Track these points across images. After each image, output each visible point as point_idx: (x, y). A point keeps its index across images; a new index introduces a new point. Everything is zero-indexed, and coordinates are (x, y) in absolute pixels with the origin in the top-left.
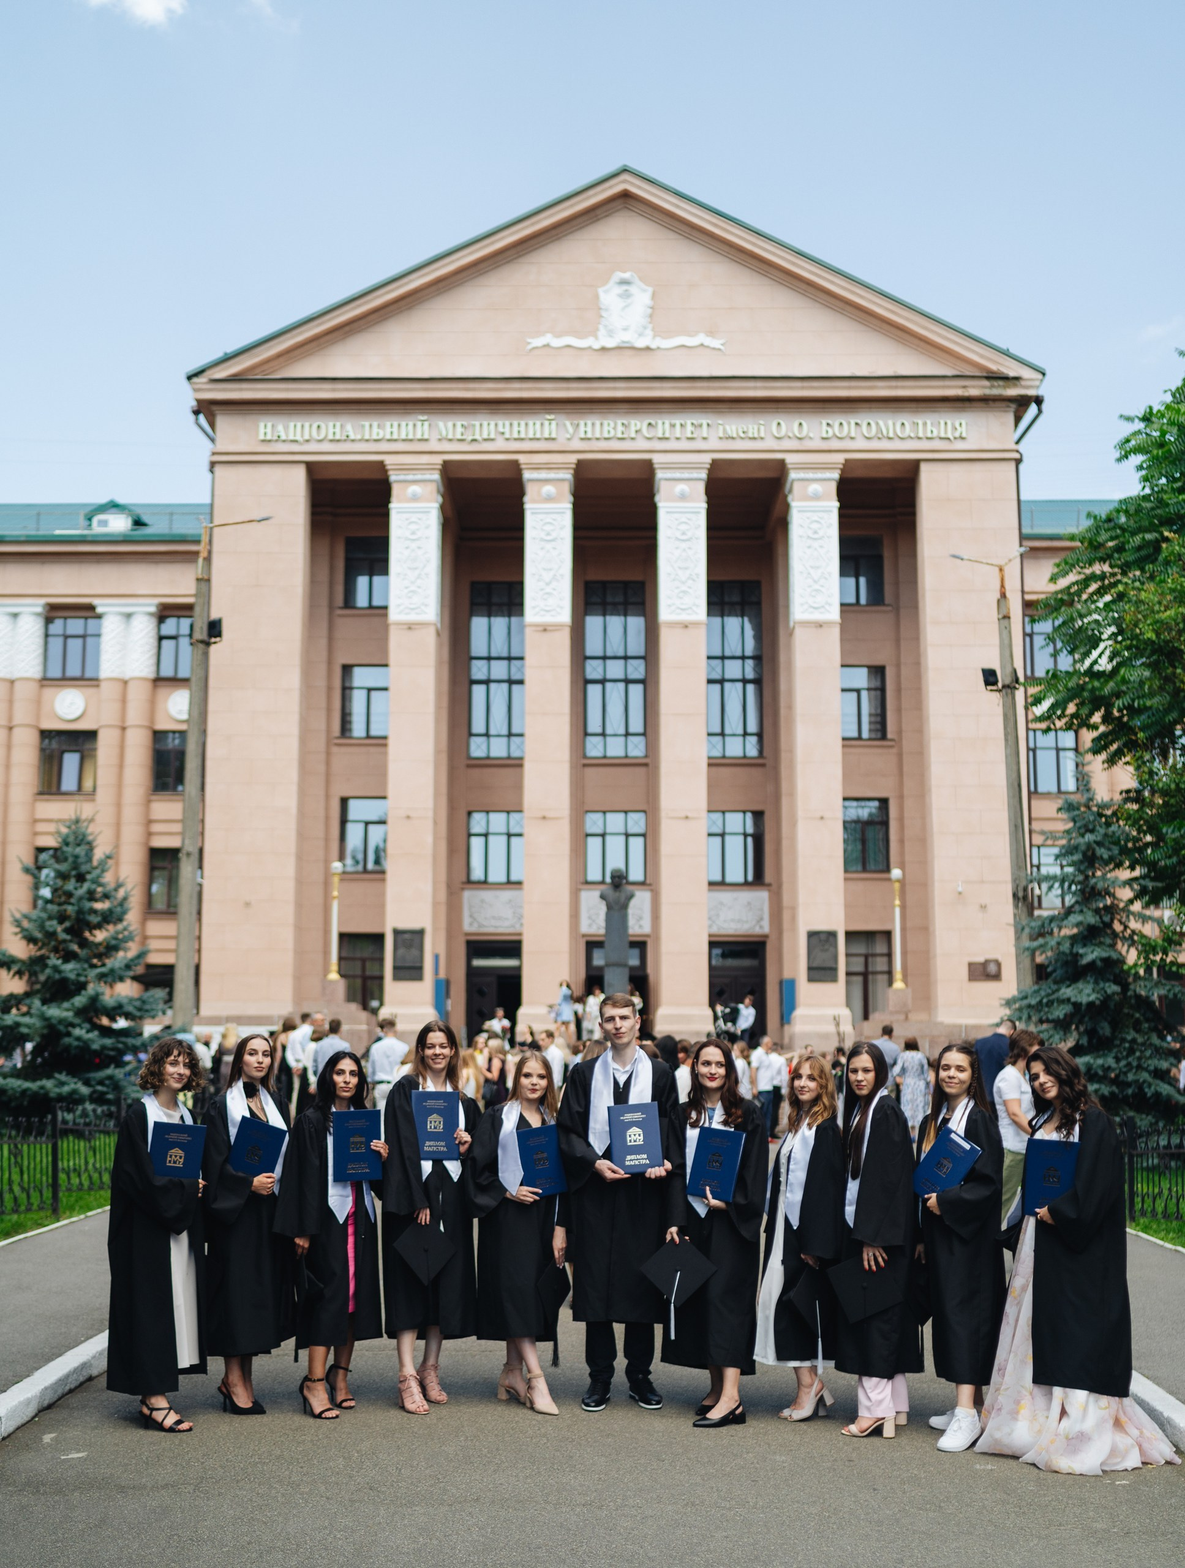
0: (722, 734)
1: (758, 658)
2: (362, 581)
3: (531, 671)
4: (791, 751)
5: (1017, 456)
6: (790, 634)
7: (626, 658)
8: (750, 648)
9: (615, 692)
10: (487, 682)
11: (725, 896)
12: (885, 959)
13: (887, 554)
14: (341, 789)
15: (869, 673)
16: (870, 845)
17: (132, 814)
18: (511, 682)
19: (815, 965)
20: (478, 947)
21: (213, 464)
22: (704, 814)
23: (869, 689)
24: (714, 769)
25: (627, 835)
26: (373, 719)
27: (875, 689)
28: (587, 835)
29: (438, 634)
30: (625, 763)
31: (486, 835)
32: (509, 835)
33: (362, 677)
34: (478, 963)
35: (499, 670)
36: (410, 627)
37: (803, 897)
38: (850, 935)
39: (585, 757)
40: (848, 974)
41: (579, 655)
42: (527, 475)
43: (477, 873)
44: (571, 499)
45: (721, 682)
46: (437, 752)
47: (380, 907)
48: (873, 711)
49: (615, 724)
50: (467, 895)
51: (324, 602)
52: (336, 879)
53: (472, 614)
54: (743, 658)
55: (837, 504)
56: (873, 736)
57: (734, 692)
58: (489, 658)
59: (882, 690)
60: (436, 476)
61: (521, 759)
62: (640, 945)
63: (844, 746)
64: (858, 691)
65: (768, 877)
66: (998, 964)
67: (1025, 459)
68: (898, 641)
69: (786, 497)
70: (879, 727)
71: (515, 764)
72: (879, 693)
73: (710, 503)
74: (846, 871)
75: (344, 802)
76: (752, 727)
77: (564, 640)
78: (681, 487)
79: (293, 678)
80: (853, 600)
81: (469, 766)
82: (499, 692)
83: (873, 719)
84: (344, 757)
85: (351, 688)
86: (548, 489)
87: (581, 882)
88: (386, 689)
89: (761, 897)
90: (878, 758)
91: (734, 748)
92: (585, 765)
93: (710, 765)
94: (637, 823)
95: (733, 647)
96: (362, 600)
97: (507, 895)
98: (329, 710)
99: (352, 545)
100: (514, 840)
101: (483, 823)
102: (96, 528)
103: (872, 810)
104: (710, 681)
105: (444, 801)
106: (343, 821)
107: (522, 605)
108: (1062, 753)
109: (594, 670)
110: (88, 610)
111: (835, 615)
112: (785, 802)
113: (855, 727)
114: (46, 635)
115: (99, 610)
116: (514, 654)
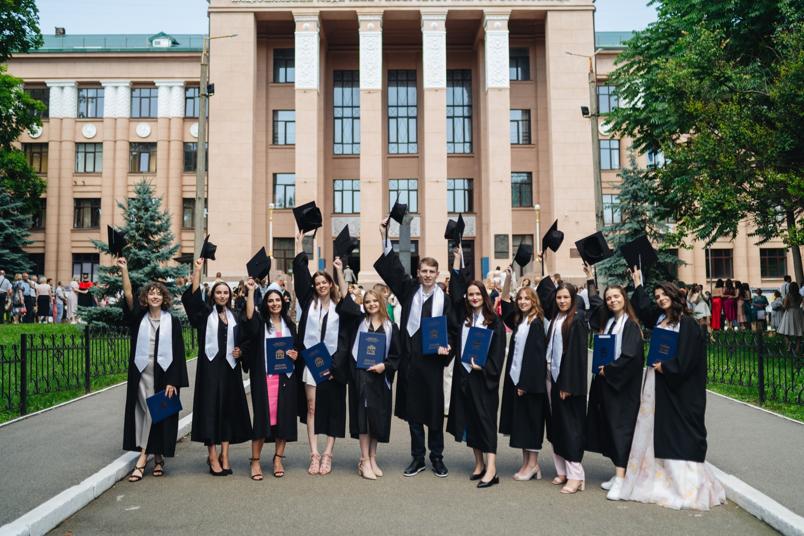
0: (453, 142)
1: (470, 106)
2: (282, 70)
3: (363, 113)
4: (486, 150)
5: (593, 8)
6: (486, 94)
7: (408, 106)
8: (466, 102)
9: (403, 123)
10: (342, 118)
13: (531, 56)
14: (273, 169)
15: (522, 113)
16: (524, 194)
17: (174, 182)
18: (353, 118)
19: (498, 251)
21: (209, 13)
22: (446, 180)
23: (522, 121)
24: (450, 159)
25: (409, 191)
26: (288, 136)
27: (526, 120)
28: (390, 191)
29: (318, 95)
30: (408, 156)
31: (342, 191)
32: (353, 191)
33: (282, 116)
35: (347, 112)
36: (305, 91)
37: (492, 218)
38: (514, 236)
39: (389, 153)
41: (386, 106)
42: (360, 18)
43: (338, 210)
44: (381, 29)
45: (453, 117)
46: (319, 151)
47: (292, 225)
48: (525, 131)
49: (403, 138)
50: (334, 219)
51: (264, 80)
52: (271, 211)
53: (334, 87)
54: (463, 106)
55: (508, 32)
56: (525, 142)
57: (459, 122)
58: (343, 107)
59: (529, 121)
60: (317, 18)
61: (359, 154)
62: (415, 242)
63: (511, 147)
64: (518, 121)
65: (475, 209)
67: (597, 10)
68: (536, 98)
69: (484, 28)
70: (527, 138)
71: (356, 157)
72: (527, 122)
73: (447, 31)
74: (512, 207)
75: (275, 175)
76: (467, 139)
77: (378, 97)
78: (434, 24)
79: (250, 116)
80: (515, 78)
81: (333, 158)
82: (347, 123)
83: (525, 135)
84: (274, 154)
85: (278, 121)
86: (371, 25)
87: (387, 213)
88: (294, 121)
89: (471, 219)
90: (527, 153)
91: (459, 149)
92: (388, 157)
93: (448, 157)
94: (413, 184)
95: (458, 101)
96: (282, 79)
97: (352, 218)
98: (267, 132)
99: (277, 52)
100: (355, 193)
101: (341, 185)
102: (155, 46)
103: (524, 177)
104: (448, 117)
105: (322, 174)
106: (275, 185)
107: (358, 81)
108: (612, 151)
109: (392, 112)
110: (151, 85)
111: (507, 84)
112: (483, 174)
113: (516, 138)
114: (132, 97)
115: (157, 85)
116: (355, 105)
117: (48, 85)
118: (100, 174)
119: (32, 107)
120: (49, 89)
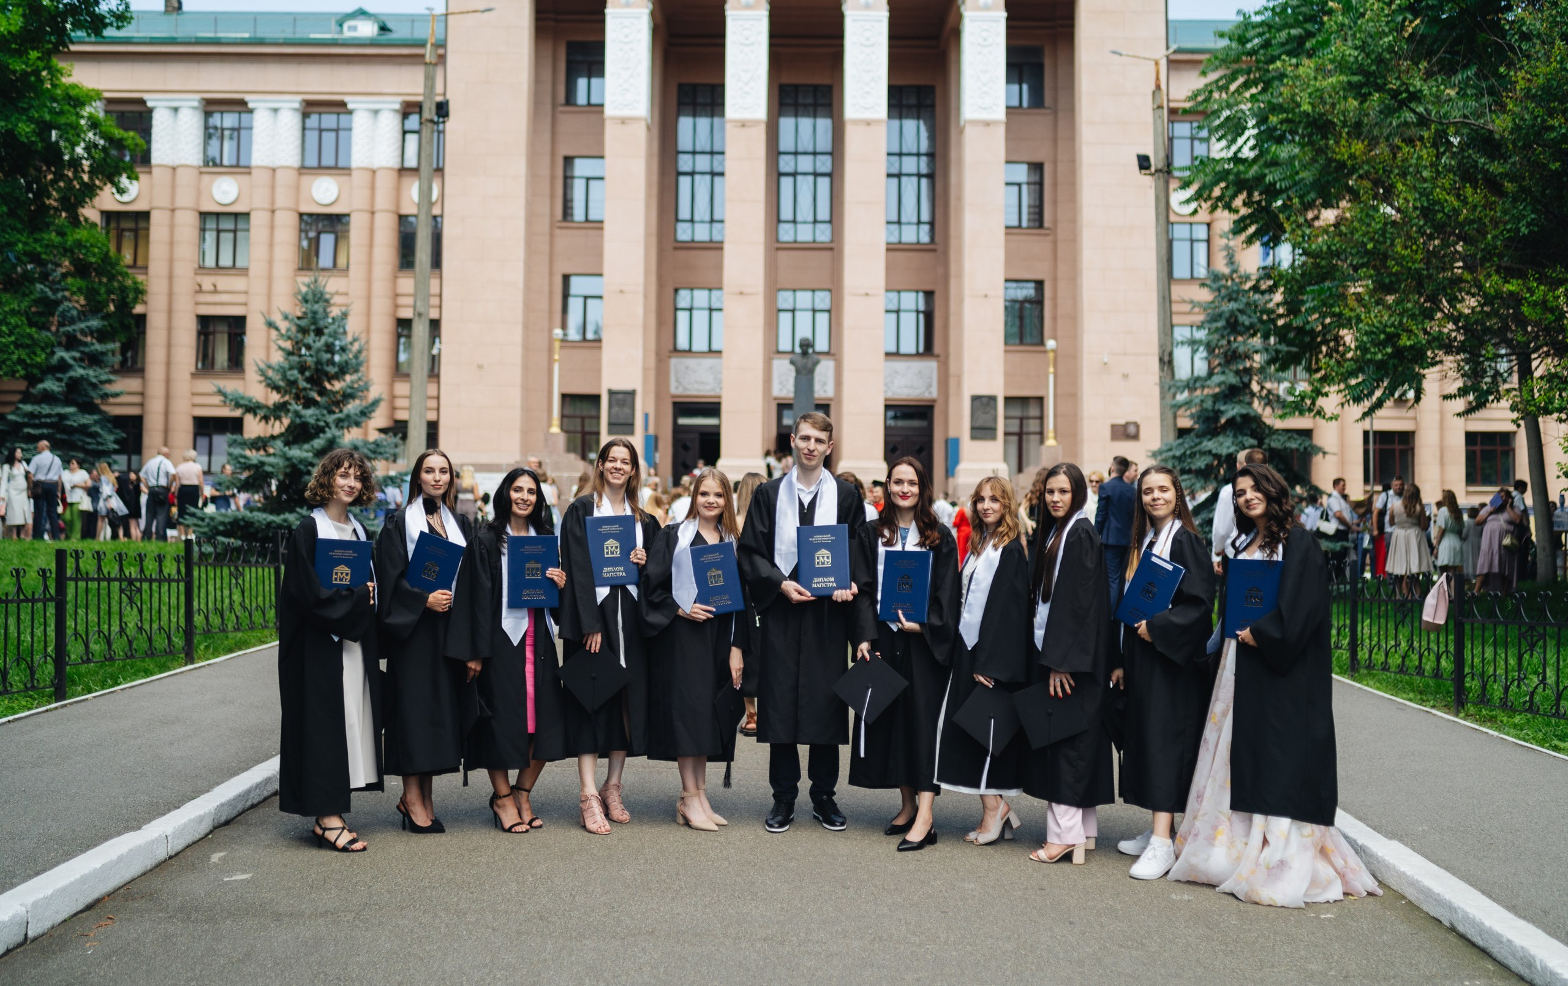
0: (899, 222)
1: (931, 155)
2: (582, 83)
3: (731, 164)
4: (960, 237)
6: (961, 131)
7: (815, 153)
8: (924, 146)
9: (805, 184)
10: (692, 174)
11: (899, 365)
12: (1037, 421)
13: (1047, 62)
14: (563, 268)
15: (1029, 169)
16: (1027, 321)
17: (381, 287)
18: (713, 174)
19: (978, 424)
20: (683, 408)
22: (882, 291)
23: (1028, 183)
24: (892, 254)
25: (814, 311)
26: (591, 204)
27: (1035, 183)
28: (779, 310)
29: (649, 128)
30: (813, 247)
31: (691, 310)
32: (711, 310)
33: (582, 168)
34: (683, 421)
35: (703, 163)
36: (623, 121)
37: (967, 365)
38: (1008, 400)
39: (778, 241)
40: (1006, 434)
41: (774, 152)
43: (682, 342)
44: (768, 6)
45: (899, 176)
46: (647, 235)
47: (598, 371)
48: (1032, 203)
49: (805, 212)
50: (674, 362)
51: (548, 99)
52: (557, 345)
53: (678, 115)
54: (918, 155)
55: (1004, 14)
56: (1032, 224)
57: (909, 185)
58: (694, 153)
59: (1041, 184)
61: (722, 242)
62: (825, 407)
63: (1006, 234)
64: (1019, 185)
65: (937, 348)
66: (1137, 426)
68: (1055, 140)
69: (959, 8)
70: (1037, 217)
71: (716, 246)
72: (1037, 187)
73: (891, 11)
74: (1006, 344)
75: (566, 278)
76: (925, 216)
77: (759, 136)
79: (519, 166)
80: (1016, 103)
81: (676, 248)
82: (703, 182)
83: (1032, 210)
84: (566, 239)
85: (573, 177)
87: (773, 351)
88: (602, 178)
89: (930, 366)
90: (1036, 245)
91: (909, 235)
92: (778, 249)
93: (888, 250)
94: (823, 300)
95: (910, 145)
96: (581, 99)
97: (708, 362)
98: (552, 196)
99: (572, 48)
100: (715, 314)
101: (688, 299)
102: (347, 34)
103: (1029, 291)
104: (889, 175)
105: (653, 279)
106: (566, 296)
107: (722, 105)
108: (1195, 245)
109: (786, 164)
110: (339, 107)
111: (1001, 114)
112: (953, 283)
113: (1016, 217)
114: (304, 129)
115: (350, 106)
116: (716, 149)
117: (150, 104)
118: (245, 271)
119: (118, 144)
120: (150, 111)
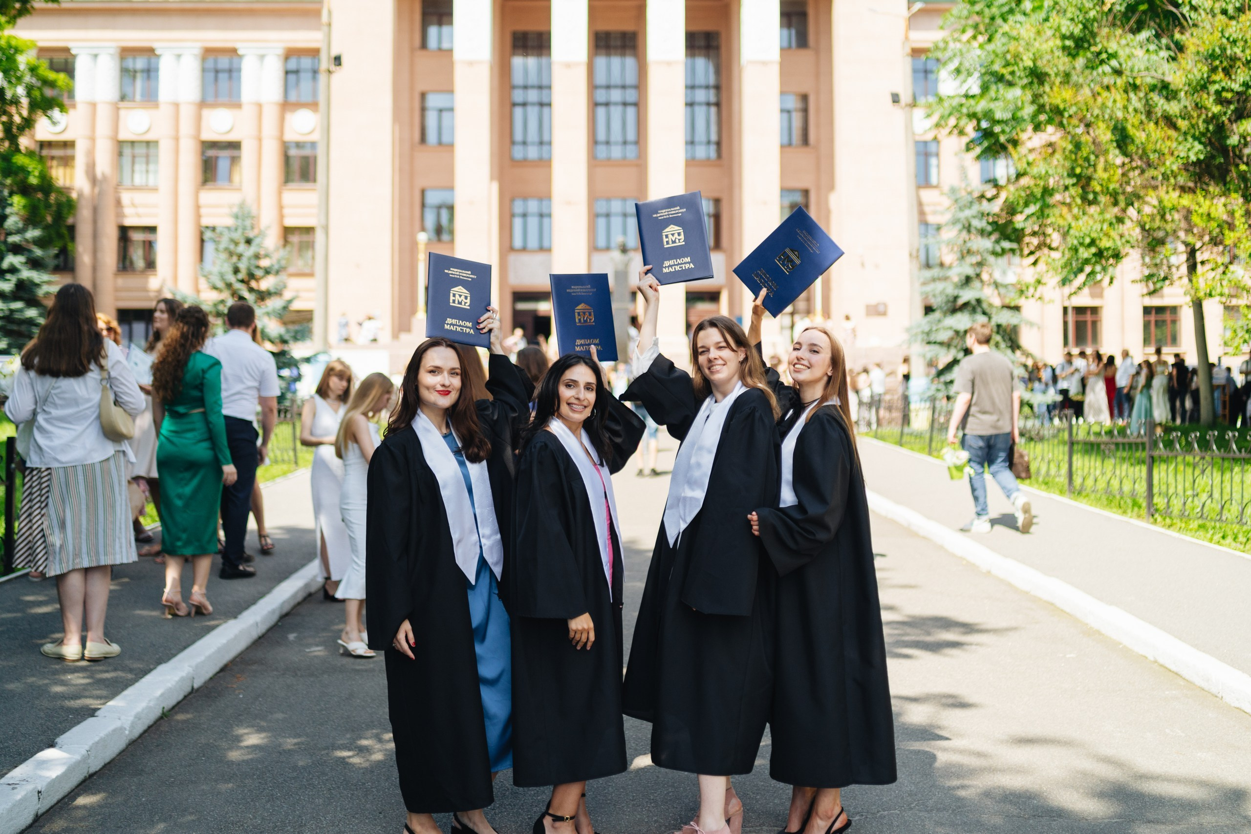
0: (693, 143)
1: (717, 87)
2: (433, 31)
3: (557, 96)
4: (742, 155)
6: (742, 70)
7: (624, 87)
8: (712, 80)
9: (616, 112)
10: (524, 105)
12: (805, 303)
13: (811, 11)
14: (420, 184)
15: (797, 98)
17: (269, 201)
18: (541, 105)
20: (520, 296)
23: (796, 110)
24: (689, 167)
25: (625, 215)
26: (443, 130)
27: (801, 110)
28: (597, 215)
29: (491, 69)
30: (623, 162)
31: (524, 216)
32: (541, 216)
33: (433, 101)
34: (522, 306)
35: (533, 96)
36: (470, 64)
39: (597, 159)
41: (592, 87)
43: (518, 242)
45: (693, 105)
46: (491, 155)
48: (799, 126)
49: (616, 135)
50: (512, 258)
51: (407, 43)
52: (422, 247)
53: (513, 54)
54: (707, 87)
56: (799, 143)
57: (701, 111)
58: (525, 87)
59: (806, 110)
61: (550, 160)
63: (781, 149)
64: (789, 112)
65: (724, 243)
66: (885, 305)
68: (816, 74)
70: (804, 137)
71: (545, 163)
72: (804, 113)
76: (714, 137)
77: (581, 74)
79: (385, 101)
80: (785, 44)
81: (513, 165)
82: (533, 112)
83: (799, 132)
84: (423, 159)
85: (427, 109)
87: (594, 249)
88: (451, 110)
89: (719, 259)
90: (801, 160)
91: (701, 152)
92: (597, 165)
93: (686, 165)
95: (700, 79)
96: (432, 42)
97: (540, 258)
98: (411, 123)
99: (426, 3)
100: (545, 219)
101: (522, 207)
103: (798, 197)
104: (686, 105)
106: (423, 205)
107: (549, 47)
108: (929, 159)
109: (602, 96)
110: (232, 52)
111: (776, 56)
112: (736, 190)
113: (786, 137)
114: (203, 71)
115: (240, 52)
116: (545, 83)
117: (73, 52)
118: (155, 189)
119: (52, 84)
120: (74, 57)
